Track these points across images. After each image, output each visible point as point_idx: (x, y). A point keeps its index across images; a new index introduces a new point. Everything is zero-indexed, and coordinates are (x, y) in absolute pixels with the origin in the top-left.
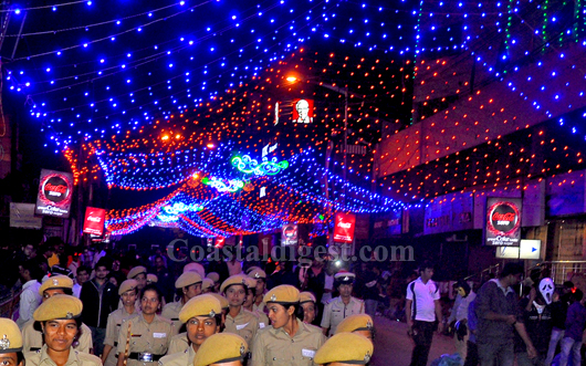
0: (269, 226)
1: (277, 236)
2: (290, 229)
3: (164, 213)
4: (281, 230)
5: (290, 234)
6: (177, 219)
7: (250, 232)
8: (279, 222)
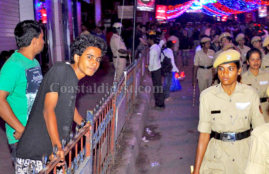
0: (252, 8)
1: (256, 12)
2: (262, 8)
3: (195, 5)
4: (258, 9)
5: (263, 11)
6: (201, 8)
7: (241, 11)
8: (256, 5)
